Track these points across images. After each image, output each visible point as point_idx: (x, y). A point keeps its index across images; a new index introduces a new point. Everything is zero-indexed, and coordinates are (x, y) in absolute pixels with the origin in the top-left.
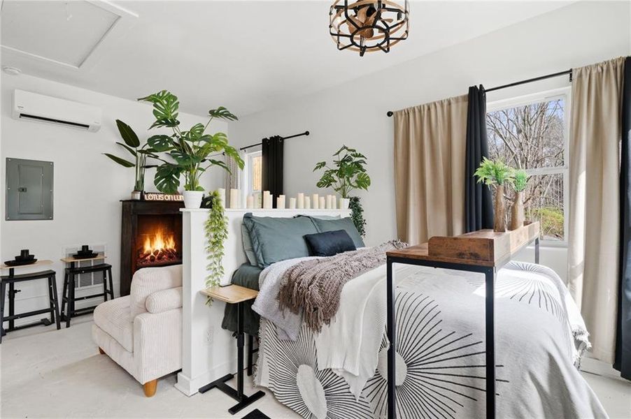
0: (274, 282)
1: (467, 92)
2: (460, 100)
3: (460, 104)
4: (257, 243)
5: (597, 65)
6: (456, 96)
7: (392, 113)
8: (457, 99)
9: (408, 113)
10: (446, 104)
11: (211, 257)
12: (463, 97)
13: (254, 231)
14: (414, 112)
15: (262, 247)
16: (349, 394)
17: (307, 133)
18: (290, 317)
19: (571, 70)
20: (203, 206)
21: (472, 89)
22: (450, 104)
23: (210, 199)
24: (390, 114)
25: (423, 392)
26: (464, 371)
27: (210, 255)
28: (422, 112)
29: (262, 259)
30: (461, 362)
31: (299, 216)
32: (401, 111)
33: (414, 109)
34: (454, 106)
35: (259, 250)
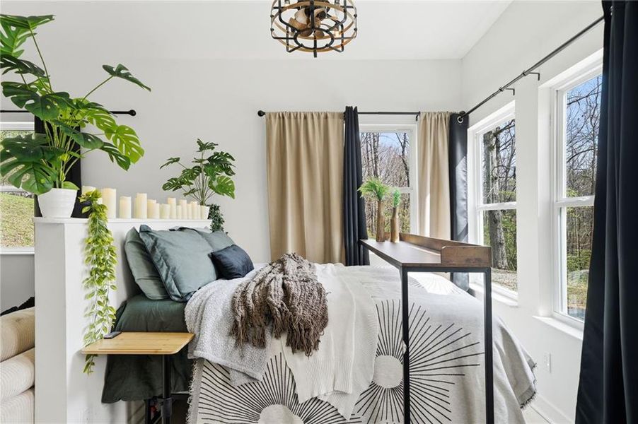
0: (220, 314)
1: (344, 110)
2: (336, 116)
3: (336, 120)
4: (165, 267)
5: (435, 113)
6: (333, 111)
7: (264, 114)
8: (333, 114)
9: (283, 118)
10: (322, 116)
11: (92, 294)
12: (340, 114)
13: (157, 251)
14: (290, 117)
15: (173, 272)
16: (338, 416)
17: (132, 113)
18: (252, 353)
19: (419, 113)
20: (77, 213)
21: (349, 109)
22: (326, 117)
23: (89, 202)
24: (261, 114)
25: (420, 384)
26: (452, 356)
27: (90, 290)
28: (299, 120)
29: (176, 289)
30: (449, 348)
31: (182, 229)
32: (276, 113)
33: (290, 114)
34: (330, 120)
35: (170, 277)
